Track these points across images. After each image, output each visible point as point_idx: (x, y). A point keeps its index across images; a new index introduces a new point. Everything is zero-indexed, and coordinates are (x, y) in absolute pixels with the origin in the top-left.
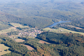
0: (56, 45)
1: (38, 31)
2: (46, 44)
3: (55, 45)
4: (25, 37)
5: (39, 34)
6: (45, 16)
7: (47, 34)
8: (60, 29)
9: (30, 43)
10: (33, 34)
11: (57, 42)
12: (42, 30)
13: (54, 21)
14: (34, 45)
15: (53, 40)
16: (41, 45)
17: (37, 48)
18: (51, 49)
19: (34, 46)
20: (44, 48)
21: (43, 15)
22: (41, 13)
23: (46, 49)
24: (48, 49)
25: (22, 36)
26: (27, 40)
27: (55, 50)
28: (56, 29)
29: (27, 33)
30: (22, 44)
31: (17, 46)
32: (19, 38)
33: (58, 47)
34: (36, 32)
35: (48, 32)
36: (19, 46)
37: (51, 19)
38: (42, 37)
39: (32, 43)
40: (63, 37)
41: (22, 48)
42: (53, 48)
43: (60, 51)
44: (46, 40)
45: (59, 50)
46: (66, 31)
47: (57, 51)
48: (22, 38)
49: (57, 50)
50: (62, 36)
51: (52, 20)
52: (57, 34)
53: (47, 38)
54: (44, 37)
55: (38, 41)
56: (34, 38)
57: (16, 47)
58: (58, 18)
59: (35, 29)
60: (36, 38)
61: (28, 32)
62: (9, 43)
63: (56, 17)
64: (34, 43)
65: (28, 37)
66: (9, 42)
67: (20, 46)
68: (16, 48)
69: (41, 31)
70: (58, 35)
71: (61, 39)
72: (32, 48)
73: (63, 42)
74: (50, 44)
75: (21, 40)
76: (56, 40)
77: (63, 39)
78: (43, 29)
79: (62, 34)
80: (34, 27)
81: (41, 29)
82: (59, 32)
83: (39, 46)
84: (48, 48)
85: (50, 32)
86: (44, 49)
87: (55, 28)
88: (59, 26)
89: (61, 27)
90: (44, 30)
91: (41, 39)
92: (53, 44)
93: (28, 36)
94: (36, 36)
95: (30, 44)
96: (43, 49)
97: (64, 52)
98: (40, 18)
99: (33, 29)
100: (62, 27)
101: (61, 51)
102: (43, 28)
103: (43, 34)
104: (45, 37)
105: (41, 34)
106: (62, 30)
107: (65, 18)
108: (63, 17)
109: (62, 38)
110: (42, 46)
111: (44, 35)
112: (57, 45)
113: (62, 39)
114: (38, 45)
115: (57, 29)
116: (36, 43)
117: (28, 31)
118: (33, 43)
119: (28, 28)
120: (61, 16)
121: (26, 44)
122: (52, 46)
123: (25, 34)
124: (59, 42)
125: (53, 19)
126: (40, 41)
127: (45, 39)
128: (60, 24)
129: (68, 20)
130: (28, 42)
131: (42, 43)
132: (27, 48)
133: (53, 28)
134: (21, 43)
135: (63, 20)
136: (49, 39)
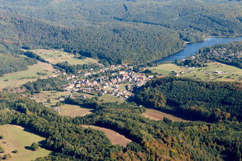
0: (209, 126)
1: (136, 76)
2: (170, 121)
3: (205, 126)
4: (90, 97)
5: (139, 85)
6: (150, 21)
7: (171, 87)
8: (212, 66)
9: (114, 121)
10: (117, 86)
11: (209, 113)
12: (147, 72)
13: (186, 40)
14: (131, 127)
15: (193, 108)
16: (155, 127)
17: (141, 139)
18: (193, 140)
19: (130, 130)
20: (166, 136)
21: (145, 19)
22: (137, 13)
23: (175, 139)
24: (181, 141)
25: (79, 94)
26: (101, 108)
27: (207, 144)
28: (199, 66)
29: (95, 83)
30: (87, 123)
31: (70, 132)
32: (69, 101)
33: (215, 134)
34: (128, 80)
35: (171, 80)
36: (77, 132)
37: (176, 32)
38: (151, 97)
39: (122, 120)
40: (230, 95)
41: (91, 137)
42: (199, 135)
43: (224, 148)
44: (169, 108)
45: (219, 143)
46: (235, 73)
47: (212, 147)
48: (81, 103)
49: (215, 145)
50: (226, 91)
51: (181, 36)
52: (207, 86)
53: (169, 102)
54: (160, 99)
55: (137, 110)
56: (122, 100)
57: (66, 136)
58: (198, 29)
59: (122, 70)
60: (130, 100)
61: (99, 81)
62: (40, 122)
63: (193, 24)
64: (129, 119)
65: (100, 98)
66: (40, 118)
67: (82, 132)
68: (68, 139)
69: (144, 77)
70: (209, 91)
71: (223, 102)
72: (124, 137)
73: (232, 116)
74: (185, 121)
75: (77, 108)
76: (203, 109)
77: (230, 104)
78: (150, 69)
79: (226, 86)
80: (119, 62)
81: (145, 69)
82: (212, 78)
83: (150, 131)
84: (180, 135)
85: (180, 79)
86: (169, 141)
87: (193, 66)
88: (207, 56)
89: (214, 59)
90: (154, 72)
91: (150, 105)
92: (198, 122)
93: (99, 95)
94: (128, 94)
95: (116, 125)
96: (165, 142)
97: (239, 151)
98: (137, 27)
99: (114, 68)
100: (218, 61)
101: (228, 146)
102: (149, 65)
103: (154, 85)
104: (162, 96)
105: (147, 85)
106: (219, 72)
107: (226, 29)
108: (216, 25)
109: (226, 98)
110: (159, 131)
111: (158, 92)
112: (213, 125)
113: (227, 103)
114: (143, 125)
115: (203, 68)
116: (134, 119)
117: (96, 76)
118: (124, 119)
119: (95, 67)
120: (210, 21)
121: (99, 124)
122: (195, 127)
123: (90, 89)
124: (217, 114)
125: (181, 32)
126: (145, 111)
127: (163, 105)
128: (208, 50)
129: (236, 34)
130: (107, 117)
131: (157, 120)
132: (107, 140)
133: (187, 63)
134: (83, 120)
135: (219, 33)
136: (178, 104)
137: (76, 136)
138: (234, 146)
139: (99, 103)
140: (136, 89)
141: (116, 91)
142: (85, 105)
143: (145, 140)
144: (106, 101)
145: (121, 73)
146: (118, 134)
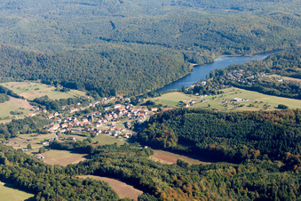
0: (236, 168)
1: (135, 110)
2: (186, 164)
3: (231, 168)
4: (81, 139)
5: (141, 121)
6: (146, 40)
7: (183, 122)
8: (228, 92)
9: (118, 168)
10: (114, 123)
11: (234, 152)
12: (148, 103)
13: (192, 61)
14: (140, 175)
15: (213, 146)
16: (170, 173)
17: (155, 190)
18: (218, 186)
19: (139, 179)
20: (185, 183)
21: (138, 38)
22: (128, 30)
23: (196, 187)
24: (204, 189)
25: (67, 136)
26: (98, 152)
27: (236, 191)
28: (213, 93)
29: (86, 121)
30: (83, 173)
31: (64, 185)
32: (55, 146)
33: (245, 177)
34: (126, 115)
35: (182, 112)
36: (73, 185)
37: (179, 52)
38: (158, 135)
39: (127, 167)
40: (258, 127)
42: (225, 180)
43: (258, 195)
44: (181, 148)
45: (251, 188)
46: (259, 101)
47: (243, 194)
48: (72, 147)
49: (246, 191)
50: (252, 123)
51: (185, 58)
52: (228, 118)
53: (181, 141)
54: (170, 137)
55: (143, 153)
57: (61, 191)
58: (206, 48)
59: (117, 103)
60: (132, 140)
61: (89, 118)
62: (24, 175)
63: (198, 42)
64: (136, 165)
65: (94, 140)
66: (24, 170)
67: (80, 184)
68: (63, 195)
69: (146, 110)
70: (230, 124)
71: (250, 137)
72: (132, 187)
73: (262, 153)
74: (204, 164)
75: (66, 154)
76: (225, 147)
77: (258, 139)
78: (152, 100)
79: (252, 117)
80: (112, 94)
81: (145, 101)
82: (230, 107)
83: (164, 179)
84: (202, 182)
85: (193, 111)
86: (190, 189)
87: (204, 93)
88: (220, 79)
89: (230, 84)
90: (157, 103)
91: (158, 146)
92: (223, 164)
93: (92, 136)
94: (129, 133)
95: (121, 172)
96: (185, 191)
97: (276, 198)
98: (130, 49)
99: (106, 101)
100: (234, 86)
101: (263, 191)
102: (150, 95)
103: (160, 120)
104: (172, 133)
105: (152, 120)
106: (239, 100)
107: (240, 45)
108: (228, 42)
109: (252, 132)
110: (175, 178)
111: (166, 128)
112: (241, 166)
113: (254, 139)
114: (155, 171)
115: (218, 96)
116: (142, 164)
117: (85, 112)
118: (130, 165)
119: (83, 101)
120: (219, 37)
121: (99, 172)
122: (220, 171)
123: (80, 129)
124: (244, 153)
125: (185, 52)
126: (152, 153)
127: (174, 144)
128: (221, 73)
129: (253, 51)
130: (108, 164)
131: (170, 163)
132: (113, 192)
133: (197, 90)
134: (78, 169)
135: (232, 51)
136: (193, 143)
137: (72, 190)
138: (270, 191)
139: (94, 146)
140: (137, 127)
141: (112, 129)
142: (77, 149)
143: (160, 190)
144: (102, 143)
145: (117, 107)
146: (124, 185)
